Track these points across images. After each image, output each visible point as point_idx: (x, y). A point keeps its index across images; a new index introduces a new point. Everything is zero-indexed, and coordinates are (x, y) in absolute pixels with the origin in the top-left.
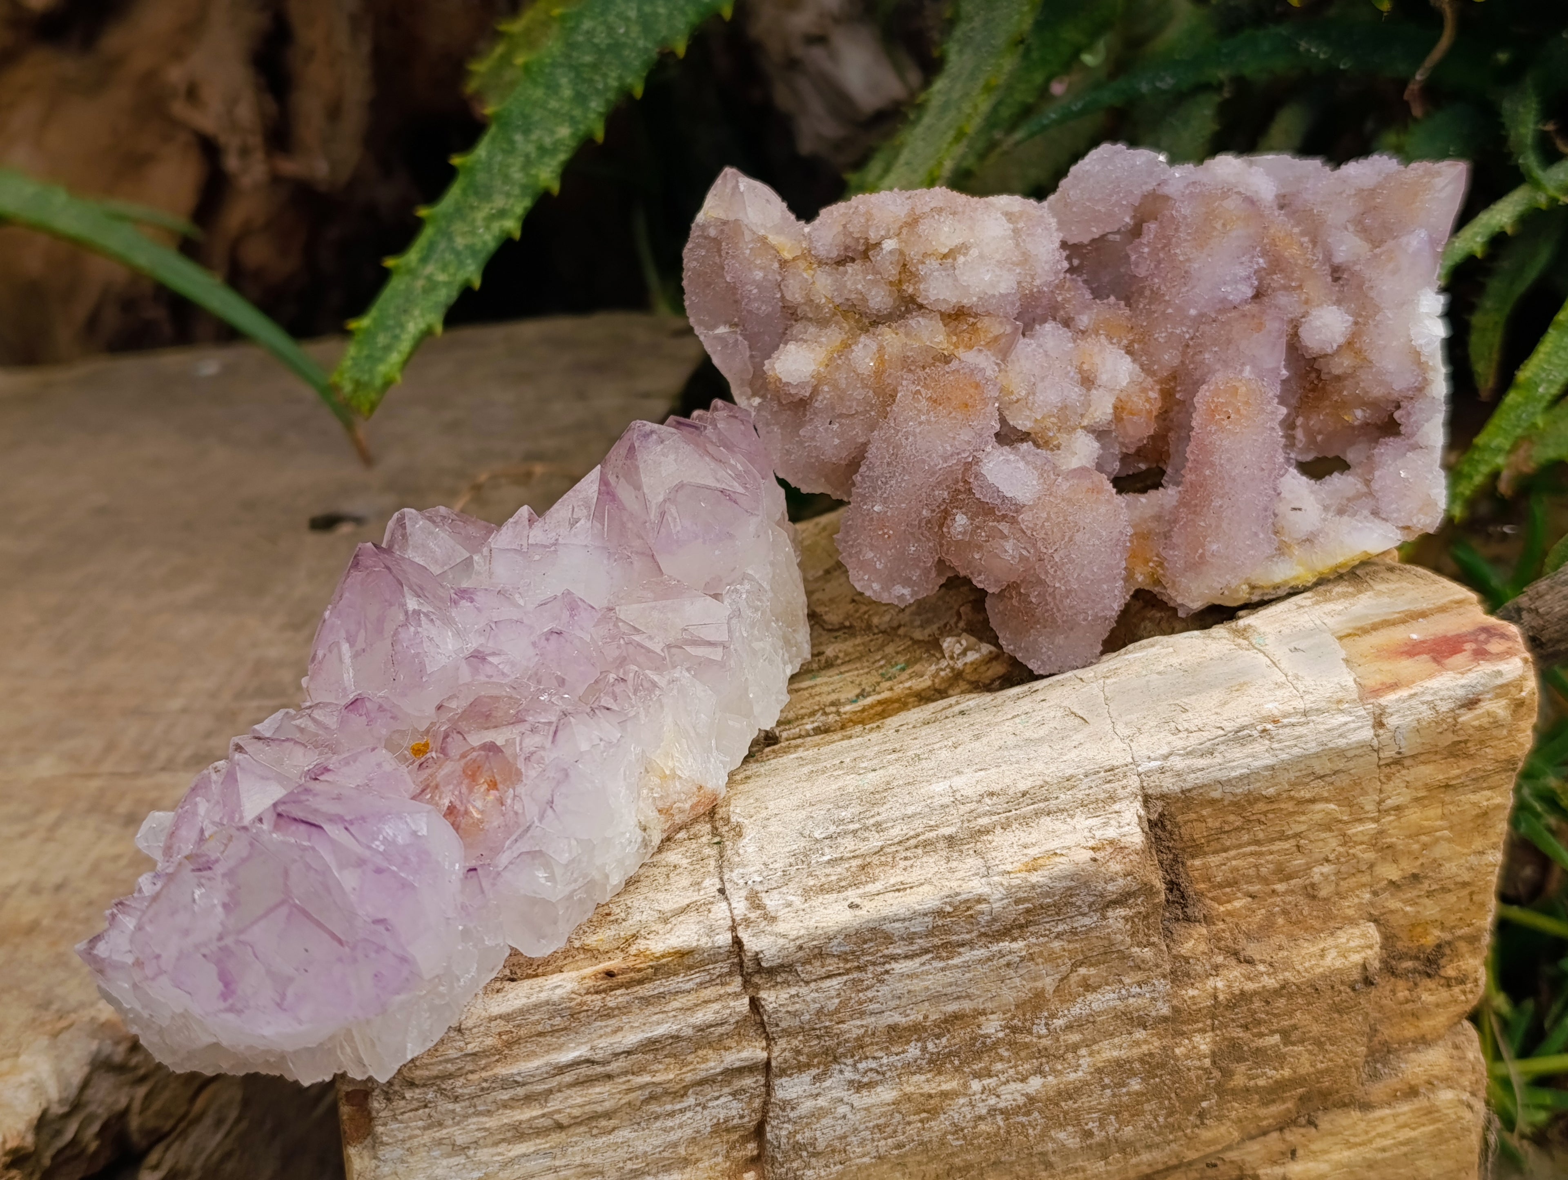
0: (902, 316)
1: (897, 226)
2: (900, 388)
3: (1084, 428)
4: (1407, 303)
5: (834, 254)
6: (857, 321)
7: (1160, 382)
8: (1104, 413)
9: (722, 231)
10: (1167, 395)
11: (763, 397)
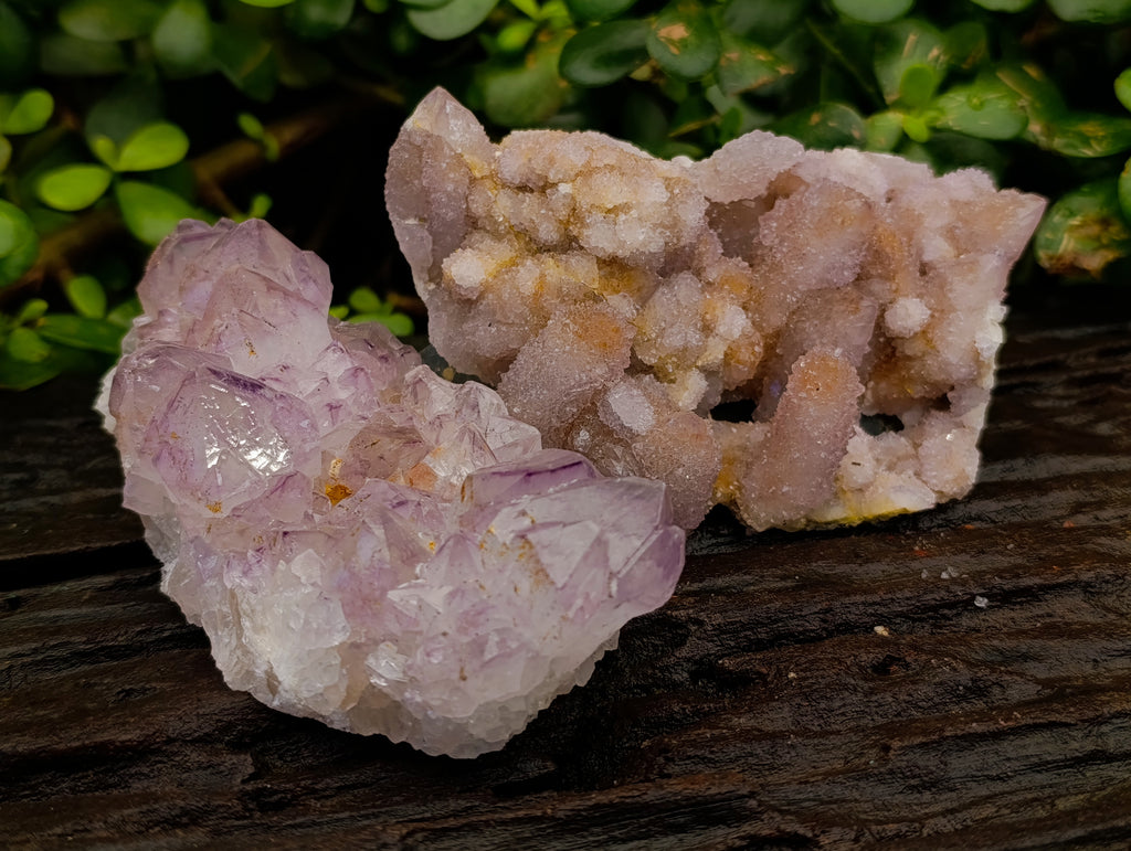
0: (565, 251)
1: (572, 173)
2: (552, 316)
3: (697, 367)
4: (977, 309)
5: (517, 182)
6: (527, 243)
7: (765, 337)
8: (716, 358)
9: (425, 142)
10: (769, 349)
11: (438, 284)
